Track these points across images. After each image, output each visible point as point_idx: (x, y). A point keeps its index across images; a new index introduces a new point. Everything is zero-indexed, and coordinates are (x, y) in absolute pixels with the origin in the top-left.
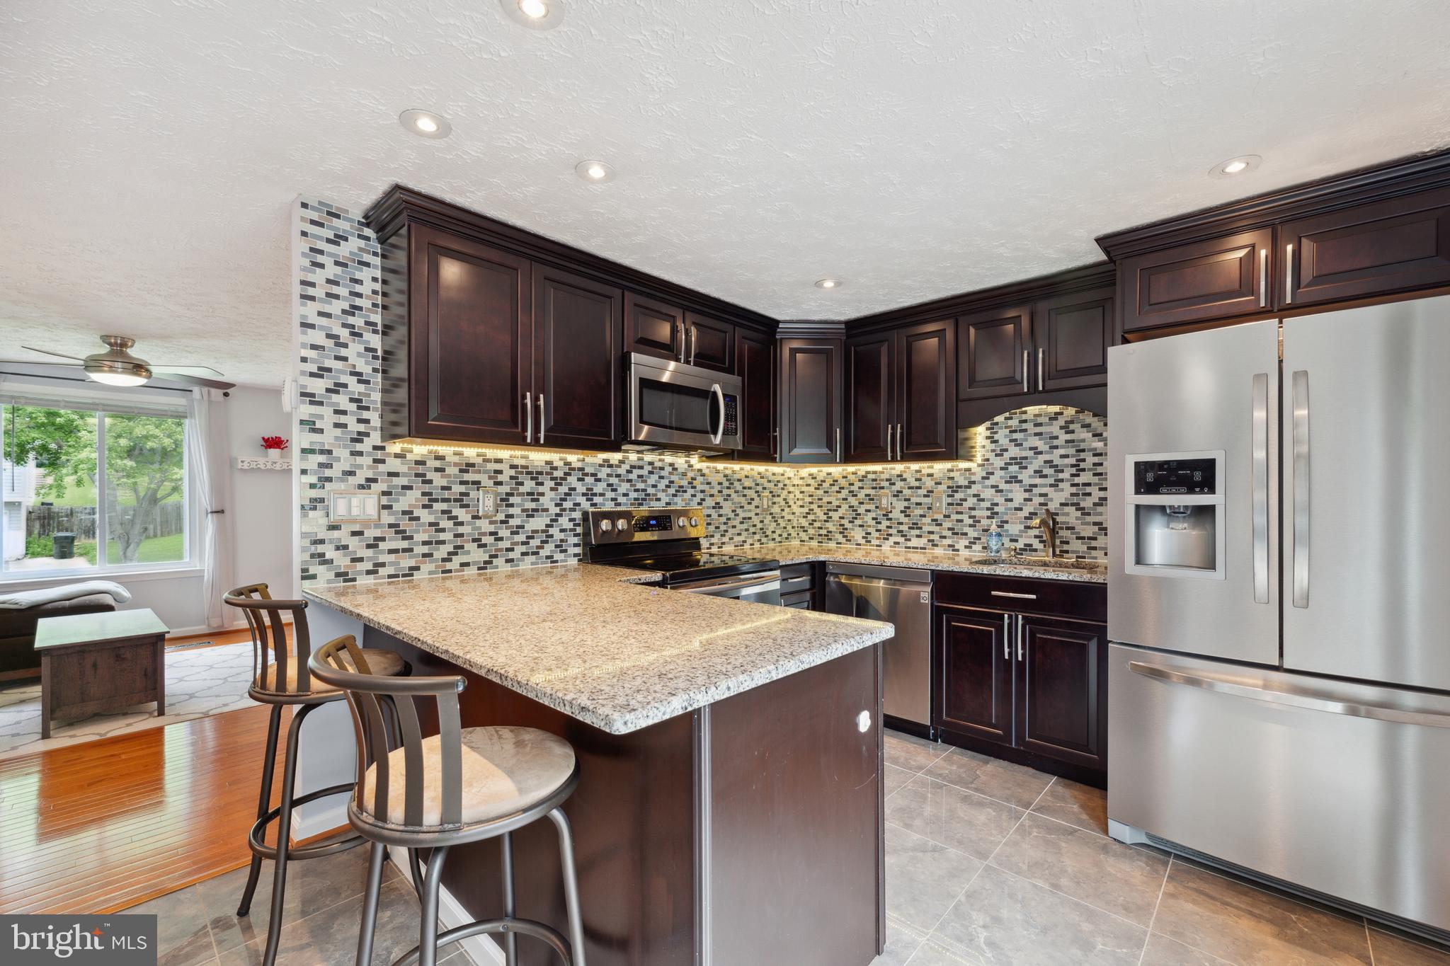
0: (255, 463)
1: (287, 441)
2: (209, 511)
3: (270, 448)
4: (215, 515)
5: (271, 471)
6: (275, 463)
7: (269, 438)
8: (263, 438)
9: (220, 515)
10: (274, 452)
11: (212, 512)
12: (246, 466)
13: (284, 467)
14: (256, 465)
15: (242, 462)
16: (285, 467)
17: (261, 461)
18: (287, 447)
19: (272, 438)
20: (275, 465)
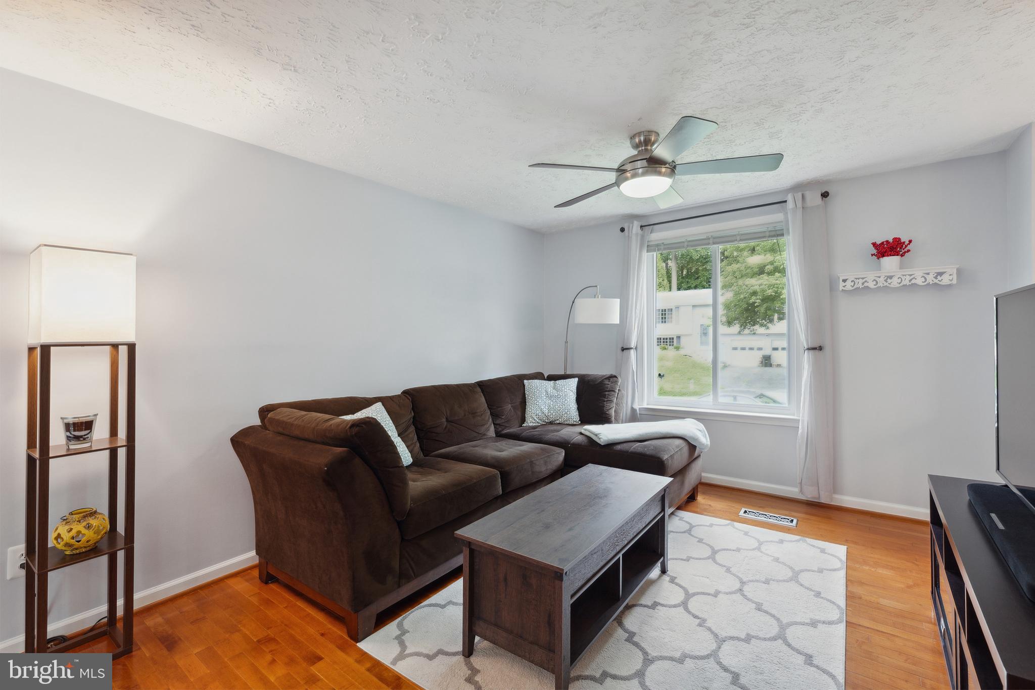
0: (861, 281)
1: (910, 241)
2: (806, 347)
3: (883, 256)
4: (811, 352)
5: (886, 289)
6: (891, 277)
7: (883, 243)
8: (874, 244)
9: (817, 352)
10: (890, 263)
11: (808, 349)
12: (849, 285)
13: (904, 283)
14: (863, 284)
15: (844, 281)
16: (907, 282)
17: (870, 276)
18: (909, 251)
19: (887, 241)
20: (889, 281)
